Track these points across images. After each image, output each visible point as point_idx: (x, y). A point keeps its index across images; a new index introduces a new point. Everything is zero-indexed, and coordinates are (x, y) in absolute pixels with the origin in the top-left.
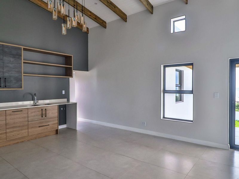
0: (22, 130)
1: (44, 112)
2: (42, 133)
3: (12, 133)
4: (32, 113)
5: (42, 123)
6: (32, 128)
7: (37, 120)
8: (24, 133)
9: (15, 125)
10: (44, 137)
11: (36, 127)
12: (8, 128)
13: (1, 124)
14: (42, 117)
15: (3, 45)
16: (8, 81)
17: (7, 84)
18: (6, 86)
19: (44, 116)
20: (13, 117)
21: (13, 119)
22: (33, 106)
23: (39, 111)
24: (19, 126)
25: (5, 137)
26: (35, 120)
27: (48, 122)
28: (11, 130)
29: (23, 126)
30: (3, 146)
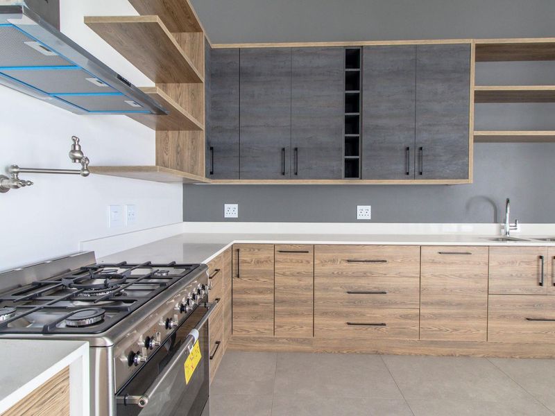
0: (467, 317)
1: (550, 268)
2: (535, 344)
3: (437, 322)
4: (502, 264)
5: (540, 306)
6: (503, 317)
7: (518, 291)
8: (474, 328)
9: (447, 298)
10: (542, 358)
11: (516, 318)
12: (426, 304)
13: (407, 288)
14: (541, 284)
15: (416, 46)
16: (427, 156)
17: (426, 167)
18: (421, 173)
19: (547, 283)
20: (440, 269)
21: (439, 276)
22: (497, 240)
23: (528, 263)
24: (459, 305)
25: (417, 328)
26: (513, 291)
29: (470, 305)
30: (410, 354)
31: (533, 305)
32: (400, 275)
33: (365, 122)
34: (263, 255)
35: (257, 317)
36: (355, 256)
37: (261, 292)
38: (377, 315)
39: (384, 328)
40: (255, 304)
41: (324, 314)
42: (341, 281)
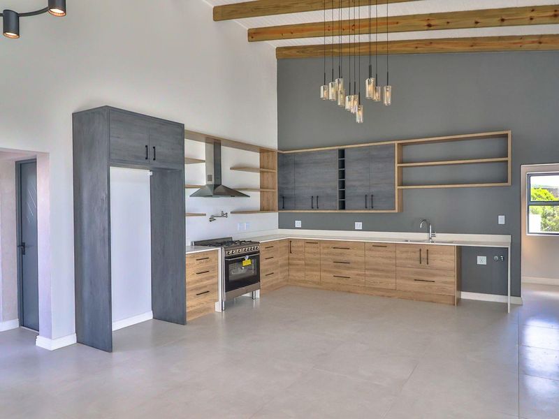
0: (387, 277)
1: (424, 255)
3: (374, 278)
4: (402, 252)
5: (421, 274)
6: (403, 278)
7: (410, 266)
8: (390, 282)
11: (409, 279)
12: (368, 269)
13: (359, 262)
14: (421, 263)
15: (369, 146)
16: (375, 199)
17: (374, 204)
18: (372, 207)
19: (424, 263)
20: (373, 253)
21: (374, 257)
23: (415, 252)
24: (383, 271)
25: (364, 280)
26: (408, 266)
27: (434, 275)
28: (372, 273)
29: (388, 271)
31: (417, 273)
32: (356, 255)
33: (347, 184)
34: (300, 244)
35: (298, 270)
36: (336, 246)
37: (299, 260)
38: (346, 273)
39: (349, 279)
40: (298, 265)
41: (325, 271)
42: (331, 257)
